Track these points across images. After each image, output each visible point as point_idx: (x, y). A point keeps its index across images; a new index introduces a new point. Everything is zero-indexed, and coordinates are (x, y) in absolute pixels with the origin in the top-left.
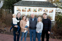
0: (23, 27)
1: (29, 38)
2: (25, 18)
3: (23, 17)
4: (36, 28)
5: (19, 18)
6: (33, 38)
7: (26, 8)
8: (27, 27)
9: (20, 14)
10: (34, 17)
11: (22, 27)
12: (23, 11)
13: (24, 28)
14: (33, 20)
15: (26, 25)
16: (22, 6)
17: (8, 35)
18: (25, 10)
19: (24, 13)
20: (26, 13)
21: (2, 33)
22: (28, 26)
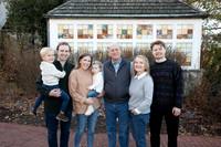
0: (80, 97)
1: (106, 136)
2: (86, 61)
3: (81, 58)
4: (127, 96)
5: (63, 64)
6: (117, 136)
7: (91, 27)
8: (94, 95)
9: (66, 48)
10: (118, 56)
11: (76, 96)
12: (80, 36)
13: (84, 99)
14: (117, 67)
15: (91, 88)
16: (77, 18)
17: (29, 127)
18: (90, 32)
19: (86, 45)
20: (94, 45)
21: (7, 121)
22: (100, 90)
